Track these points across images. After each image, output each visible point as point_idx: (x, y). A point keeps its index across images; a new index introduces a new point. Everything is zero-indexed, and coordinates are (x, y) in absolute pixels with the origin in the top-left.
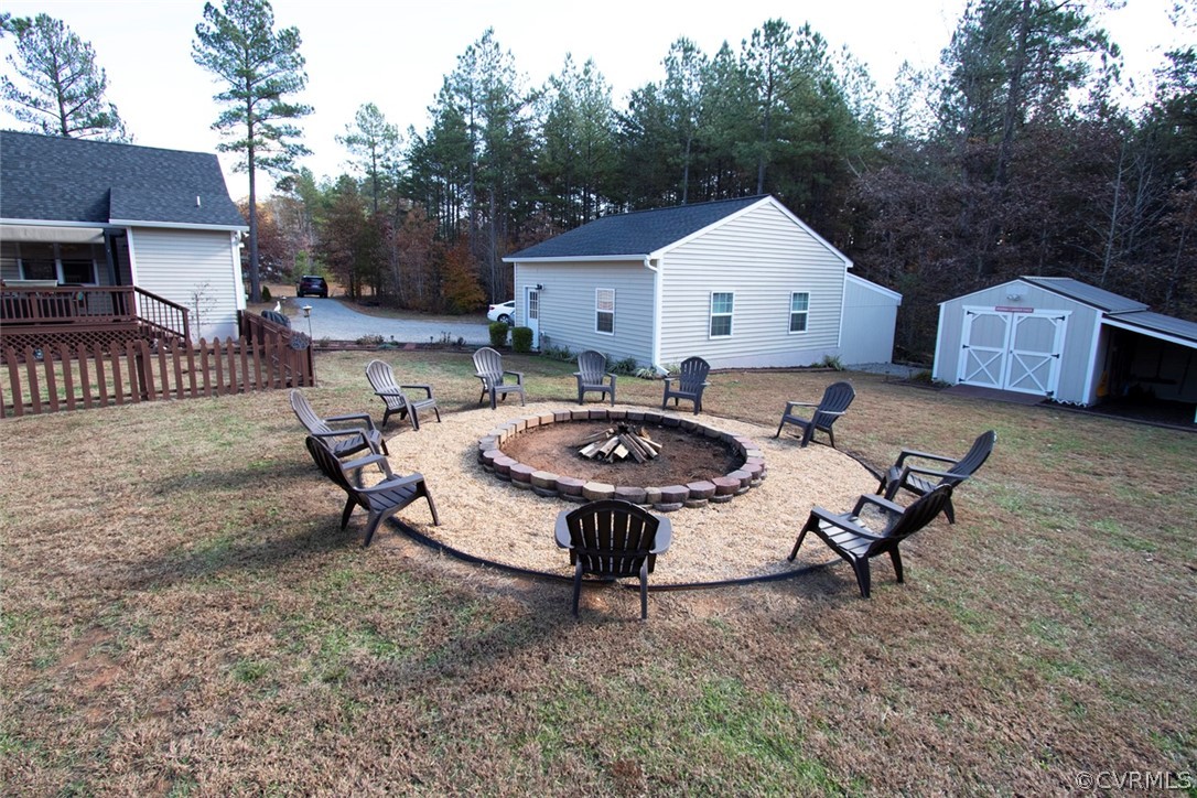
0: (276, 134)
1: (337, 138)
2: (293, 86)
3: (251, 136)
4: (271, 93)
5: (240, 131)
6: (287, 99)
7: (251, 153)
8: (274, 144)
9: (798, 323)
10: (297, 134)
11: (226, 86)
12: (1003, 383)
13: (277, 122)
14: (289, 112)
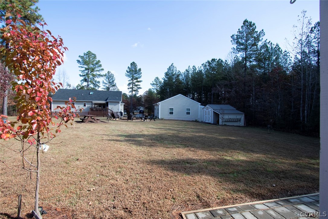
0: (136, 86)
1: (151, 84)
2: (140, 77)
3: (133, 86)
4: (137, 79)
5: (131, 86)
6: (139, 80)
7: (132, 89)
8: (136, 87)
9: (188, 113)
10: (139, 85)
11: (130, 79)
12: (207, 121)
13: (137, 84)
14: (138, 82)
